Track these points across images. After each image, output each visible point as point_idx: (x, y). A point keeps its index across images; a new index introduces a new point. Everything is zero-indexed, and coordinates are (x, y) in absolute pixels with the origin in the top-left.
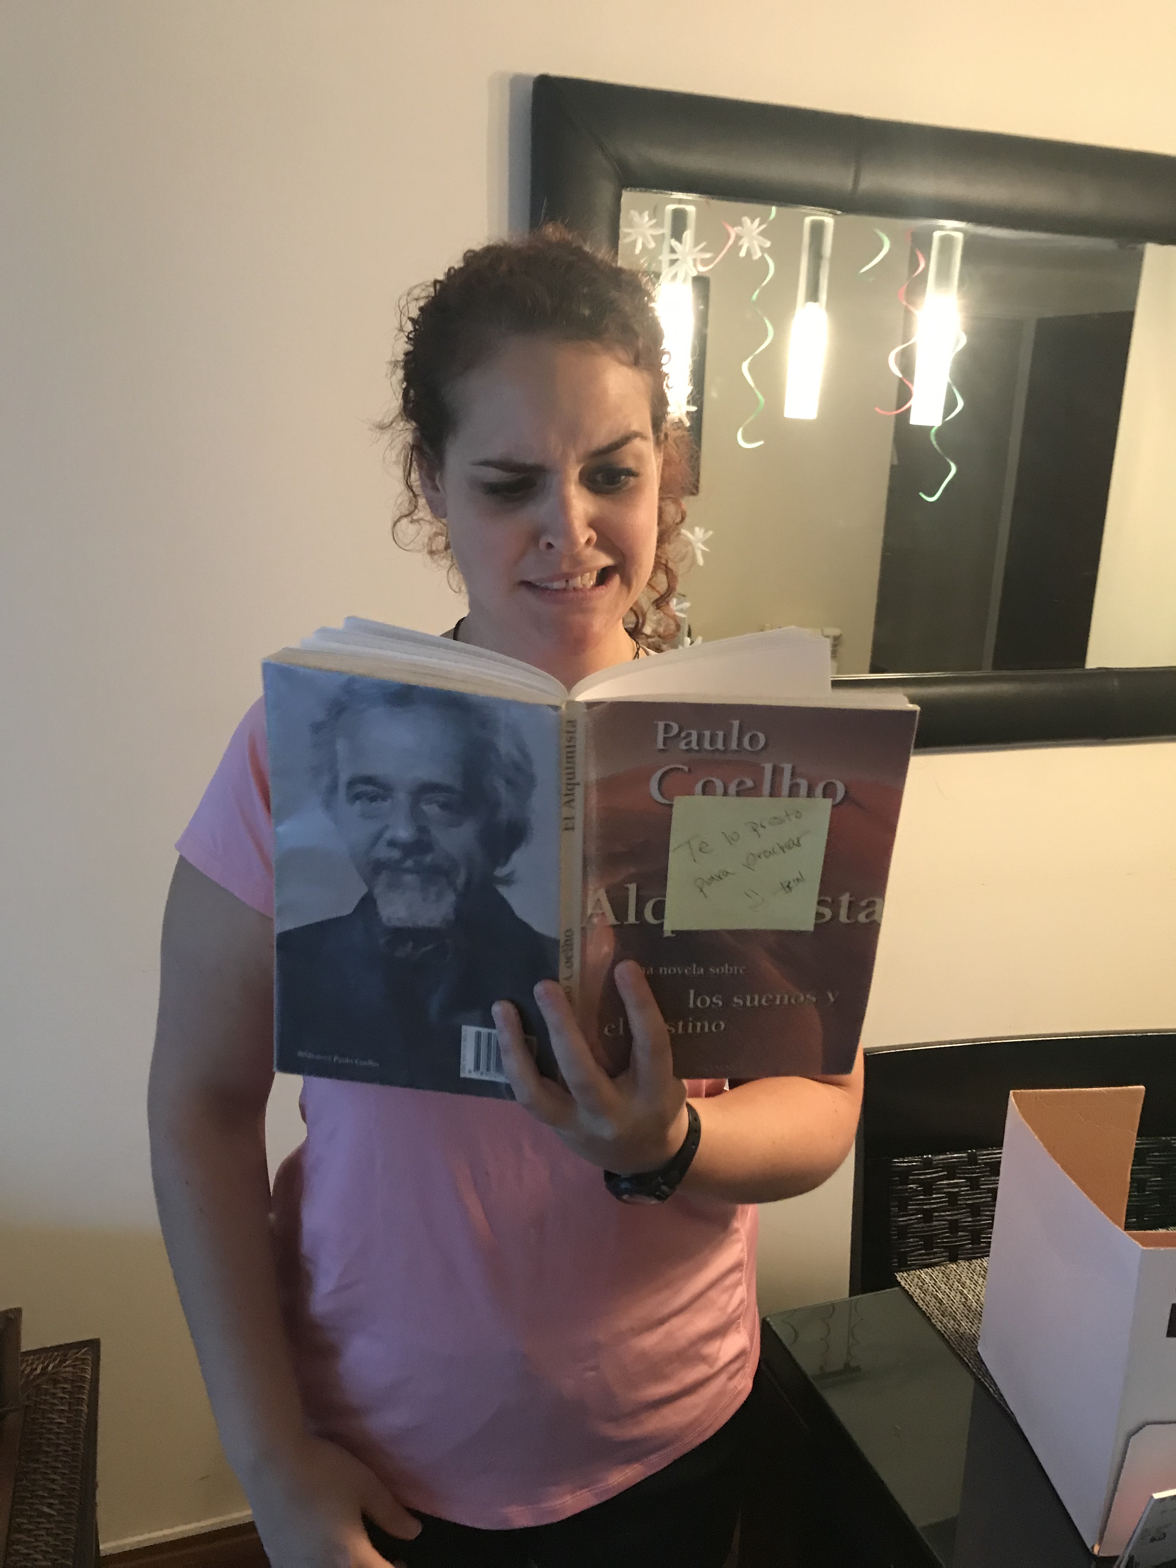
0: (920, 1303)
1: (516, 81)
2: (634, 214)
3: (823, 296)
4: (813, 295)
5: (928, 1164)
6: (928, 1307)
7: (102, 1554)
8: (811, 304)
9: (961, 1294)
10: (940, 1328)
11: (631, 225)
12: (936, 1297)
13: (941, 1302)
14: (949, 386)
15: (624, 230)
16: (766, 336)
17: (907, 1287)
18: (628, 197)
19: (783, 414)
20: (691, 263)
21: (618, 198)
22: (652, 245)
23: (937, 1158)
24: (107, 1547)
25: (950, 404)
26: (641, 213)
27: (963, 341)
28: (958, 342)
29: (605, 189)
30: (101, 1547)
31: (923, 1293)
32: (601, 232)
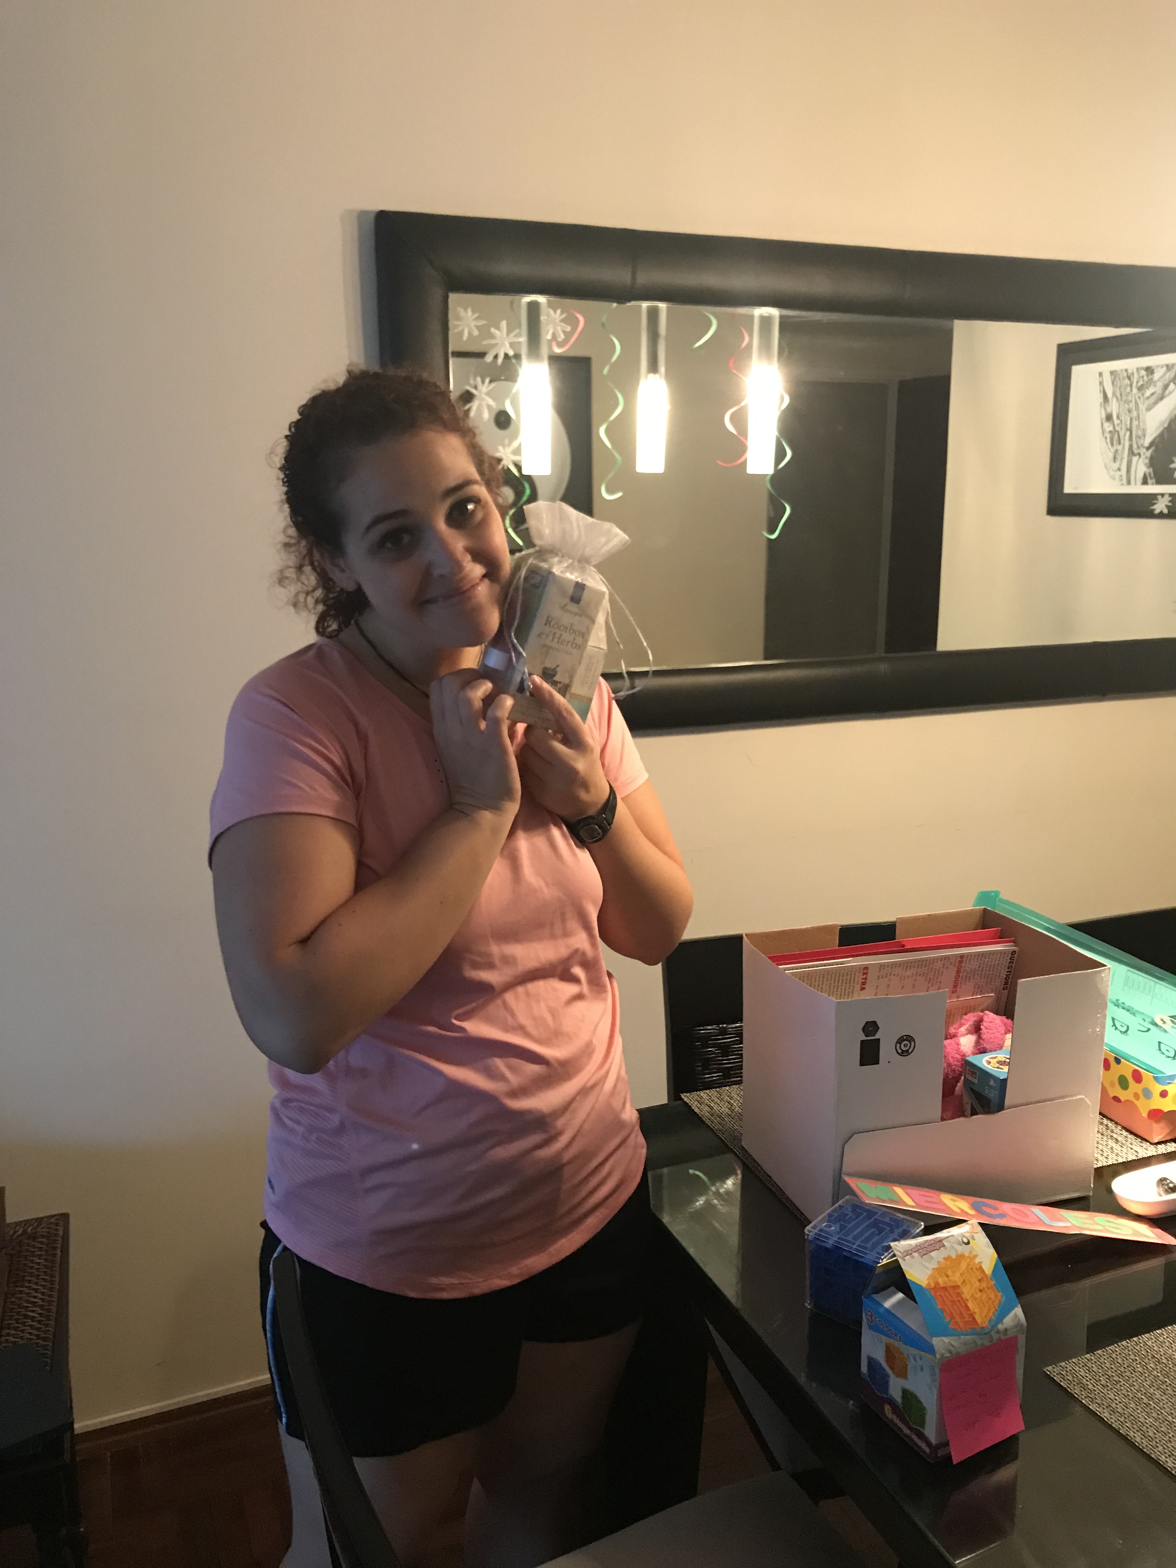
0: (696, 1110)
1: (362, 214)
2: (462, 312)
3: (662, 369)
4: (653, 367)
5: (724, 1032)
6: (701, 1111)
7: (76, 1432)
8: (651, 376)
9: (729, 1103)
10: (707, 1123)
11: (458, 318)
12: (709, 1106)
13: (712, 1108)
14: (778, 439)
15: (452, 323)
16: (617, 405)
17: (688, 1102)
18: (453, 297)
19: (635, 468)
20: (508, 345)
21: (446, 299)
22: (476, 333)
23: (730, 1026)
24: (79, 1426)
26: (465, 310)
27: (787, 400)
28: (783, 400)
29: (437, 293)
30: (76, 1426)
31: (700, 1104)
32: (435, 326)
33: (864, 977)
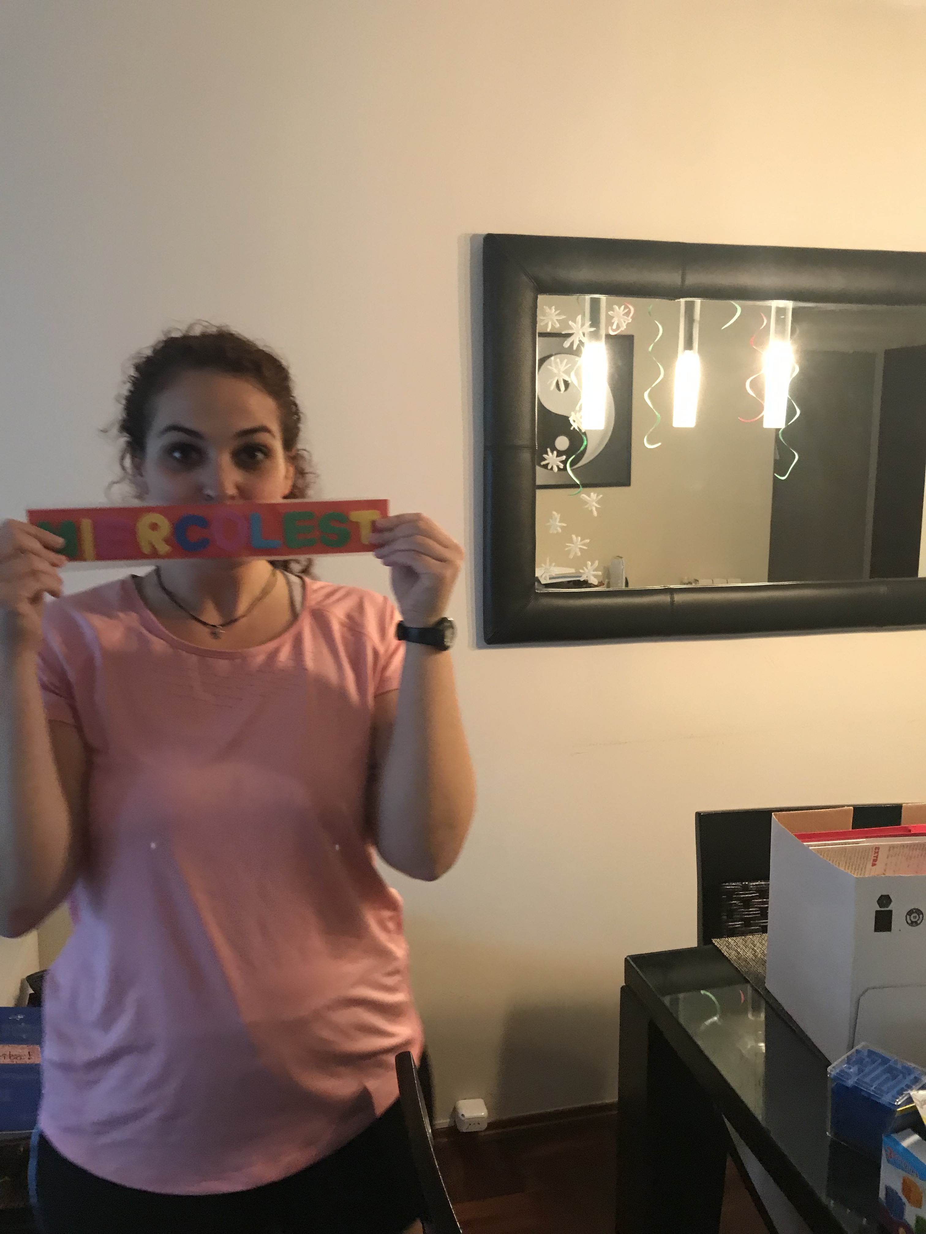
0: (725, 954)
1: (474, 237)
2: (547, 309)
3: (696, 345)
4: (689, 345)
5: (746, 888)
6: (730, 955)
8: (688, 352)
9: (753, 950)
10: (735, 965)
11: (544, 315)
12: (736, 951)
13: (739, 953)
14: (789, 401)
15: (540, 317)
16: (660, 374)
17: (718, 946)
18: (541, 298)
20: (582, 334)
21: (535, 299)
22: (557, 325)
23: (751, 884)
25: (791, 412)
26: (550, 308)
27: (797, 370)
28: (794, 370)
29: (527, 295)
31: (728, 949)
32: (526, 321)
33: (876, 855)
